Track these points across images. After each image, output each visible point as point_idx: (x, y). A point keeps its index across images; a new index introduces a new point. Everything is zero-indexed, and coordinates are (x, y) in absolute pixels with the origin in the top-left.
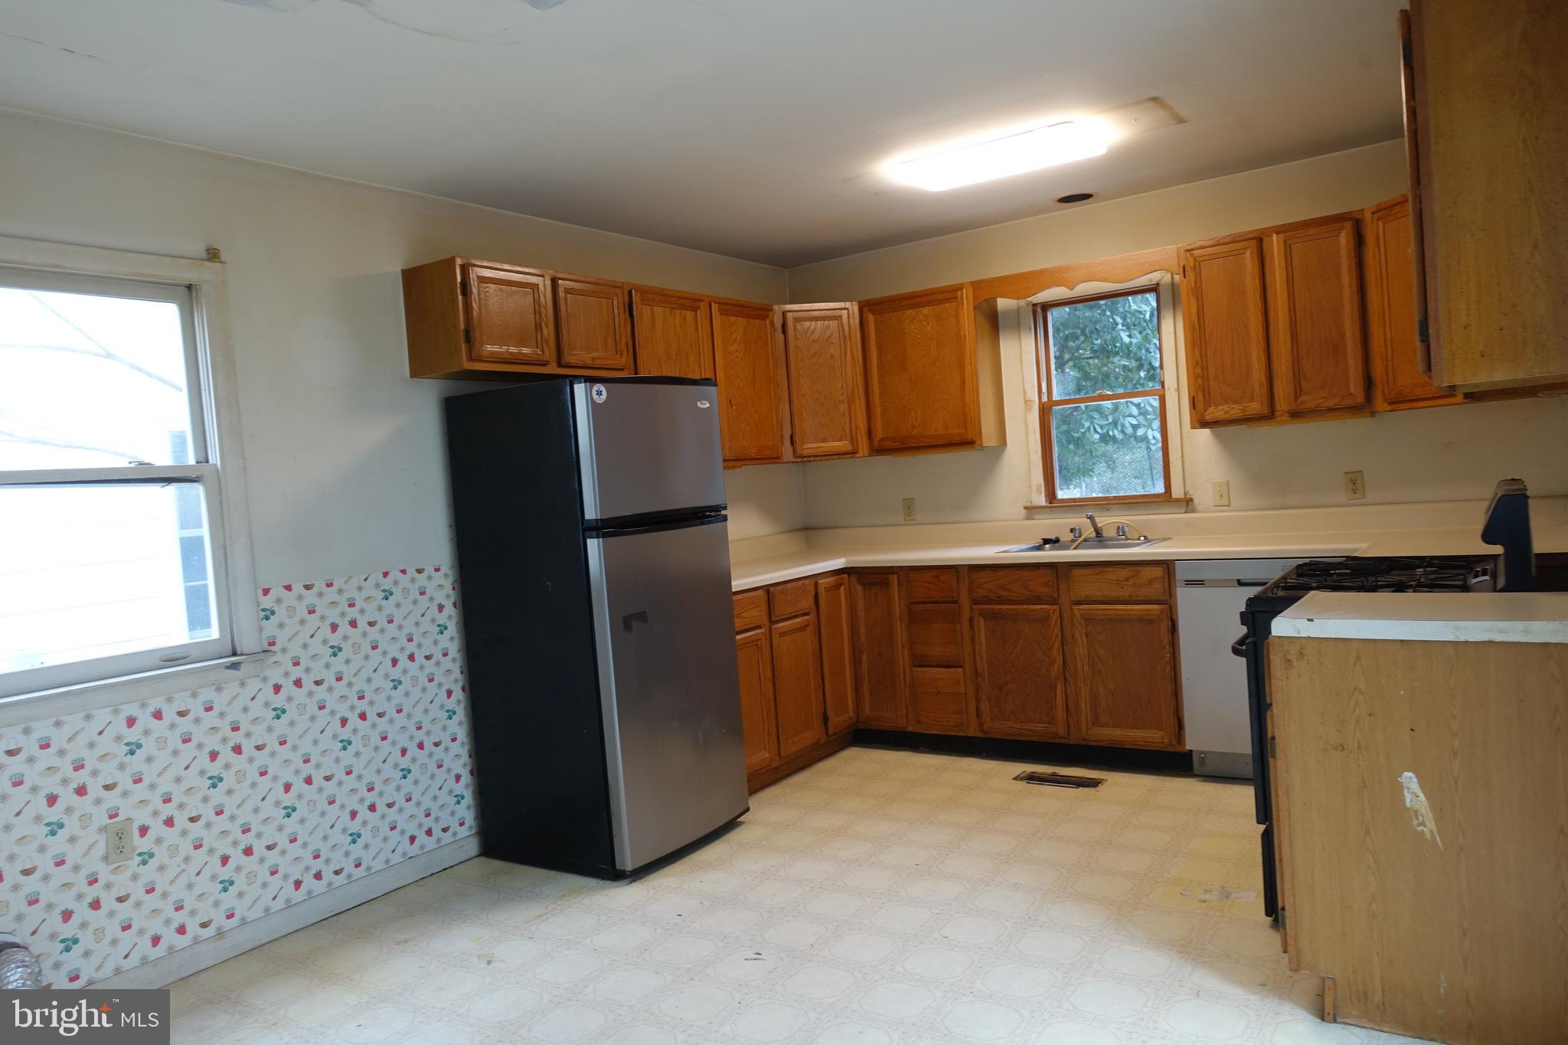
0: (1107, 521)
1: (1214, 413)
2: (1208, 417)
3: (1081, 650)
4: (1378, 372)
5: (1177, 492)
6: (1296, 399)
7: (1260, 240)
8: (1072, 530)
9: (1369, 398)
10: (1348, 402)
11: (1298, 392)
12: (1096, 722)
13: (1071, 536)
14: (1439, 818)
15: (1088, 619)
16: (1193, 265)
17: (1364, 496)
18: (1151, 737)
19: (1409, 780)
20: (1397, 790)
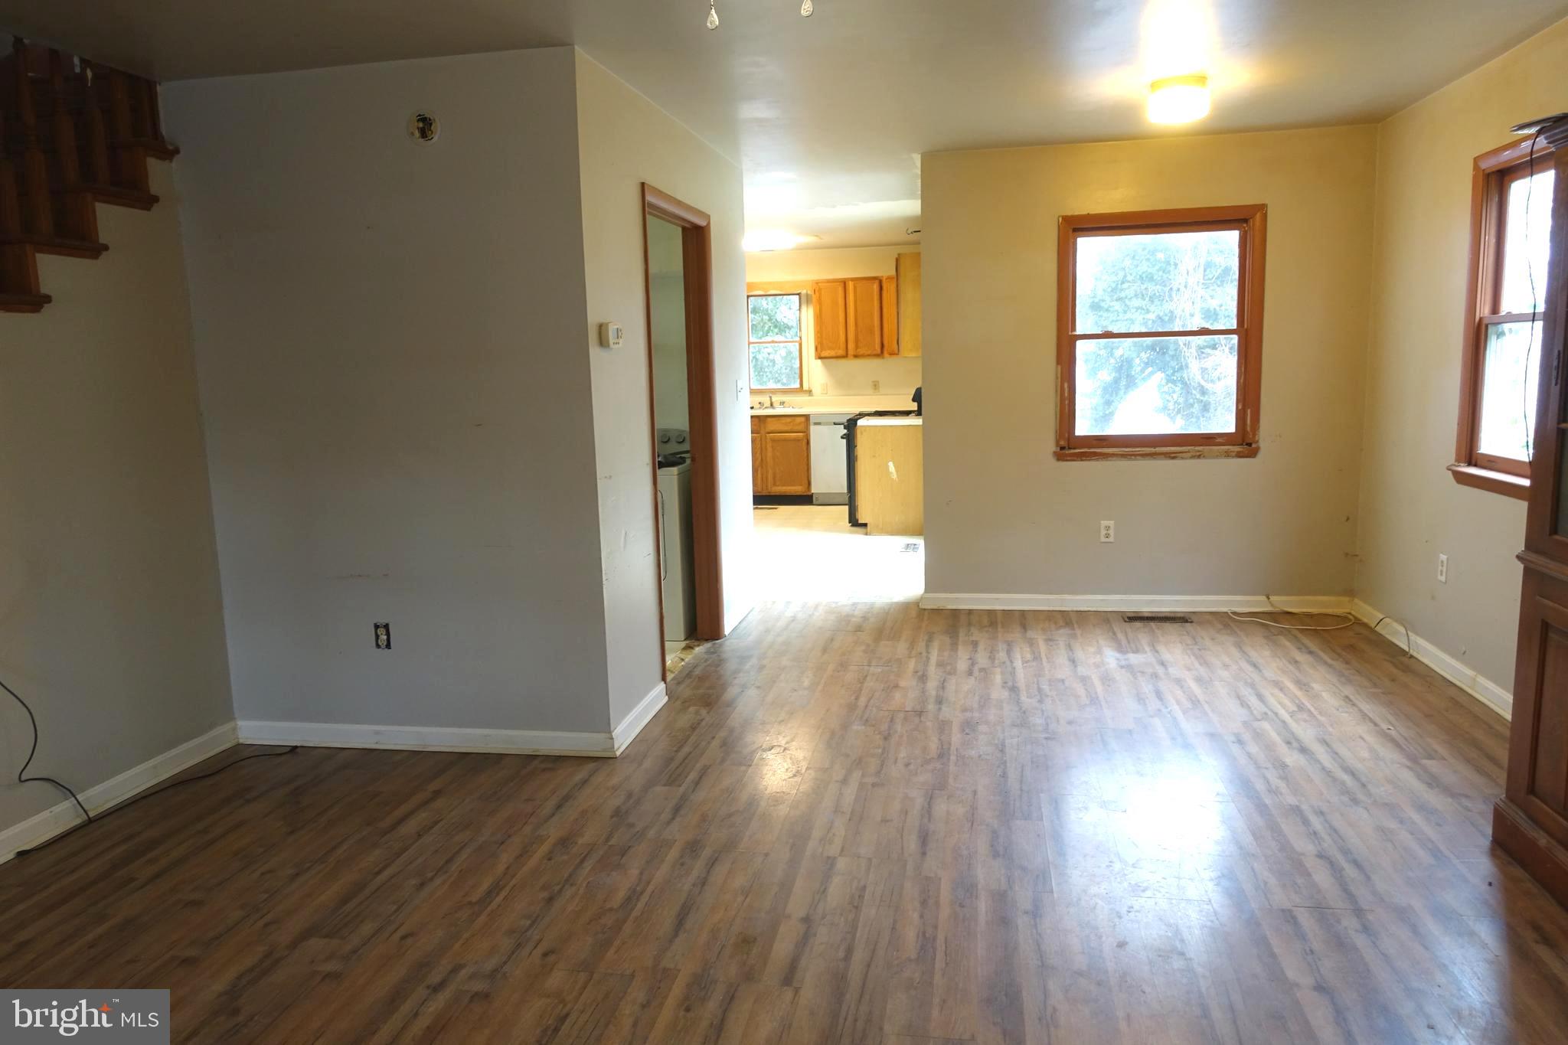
0: (776, 399)
1: (825, 354)
2: (823, 355)
3: (769, 454)
4: (886, 343)
5: (805, 387)
6: (856, 350)
7: (845, 283)
8: (760, 403)
9: (882, 352)
10: (875, 352)
11: (857, 347)
12: (775, 484)
13: (759, 406)
14: (897, 474)
15: (773, 440)
16: (818, 287)
17: (879, 391)
18: (797, 489)
19: (891, 465)
20: (888, 467)
